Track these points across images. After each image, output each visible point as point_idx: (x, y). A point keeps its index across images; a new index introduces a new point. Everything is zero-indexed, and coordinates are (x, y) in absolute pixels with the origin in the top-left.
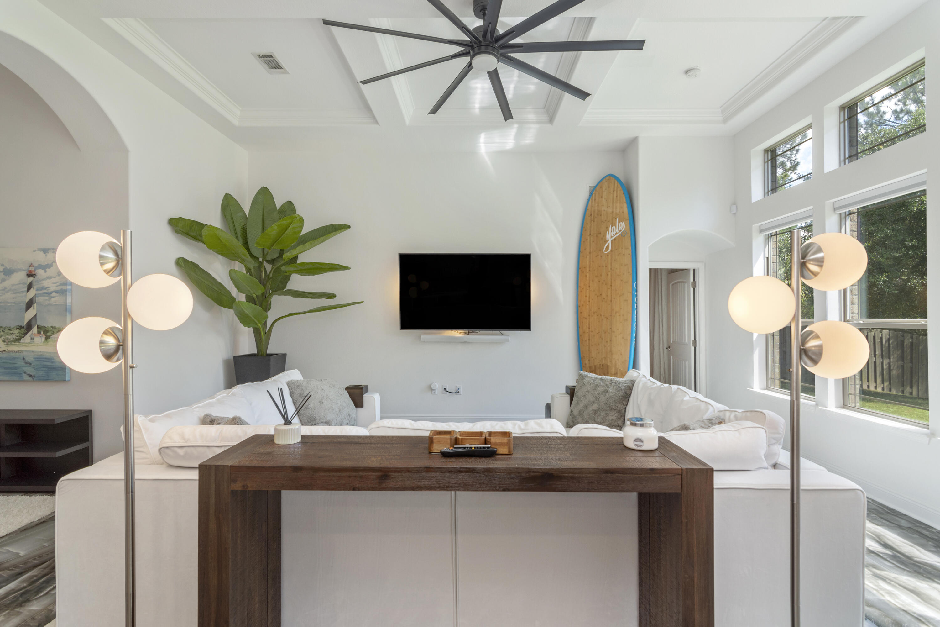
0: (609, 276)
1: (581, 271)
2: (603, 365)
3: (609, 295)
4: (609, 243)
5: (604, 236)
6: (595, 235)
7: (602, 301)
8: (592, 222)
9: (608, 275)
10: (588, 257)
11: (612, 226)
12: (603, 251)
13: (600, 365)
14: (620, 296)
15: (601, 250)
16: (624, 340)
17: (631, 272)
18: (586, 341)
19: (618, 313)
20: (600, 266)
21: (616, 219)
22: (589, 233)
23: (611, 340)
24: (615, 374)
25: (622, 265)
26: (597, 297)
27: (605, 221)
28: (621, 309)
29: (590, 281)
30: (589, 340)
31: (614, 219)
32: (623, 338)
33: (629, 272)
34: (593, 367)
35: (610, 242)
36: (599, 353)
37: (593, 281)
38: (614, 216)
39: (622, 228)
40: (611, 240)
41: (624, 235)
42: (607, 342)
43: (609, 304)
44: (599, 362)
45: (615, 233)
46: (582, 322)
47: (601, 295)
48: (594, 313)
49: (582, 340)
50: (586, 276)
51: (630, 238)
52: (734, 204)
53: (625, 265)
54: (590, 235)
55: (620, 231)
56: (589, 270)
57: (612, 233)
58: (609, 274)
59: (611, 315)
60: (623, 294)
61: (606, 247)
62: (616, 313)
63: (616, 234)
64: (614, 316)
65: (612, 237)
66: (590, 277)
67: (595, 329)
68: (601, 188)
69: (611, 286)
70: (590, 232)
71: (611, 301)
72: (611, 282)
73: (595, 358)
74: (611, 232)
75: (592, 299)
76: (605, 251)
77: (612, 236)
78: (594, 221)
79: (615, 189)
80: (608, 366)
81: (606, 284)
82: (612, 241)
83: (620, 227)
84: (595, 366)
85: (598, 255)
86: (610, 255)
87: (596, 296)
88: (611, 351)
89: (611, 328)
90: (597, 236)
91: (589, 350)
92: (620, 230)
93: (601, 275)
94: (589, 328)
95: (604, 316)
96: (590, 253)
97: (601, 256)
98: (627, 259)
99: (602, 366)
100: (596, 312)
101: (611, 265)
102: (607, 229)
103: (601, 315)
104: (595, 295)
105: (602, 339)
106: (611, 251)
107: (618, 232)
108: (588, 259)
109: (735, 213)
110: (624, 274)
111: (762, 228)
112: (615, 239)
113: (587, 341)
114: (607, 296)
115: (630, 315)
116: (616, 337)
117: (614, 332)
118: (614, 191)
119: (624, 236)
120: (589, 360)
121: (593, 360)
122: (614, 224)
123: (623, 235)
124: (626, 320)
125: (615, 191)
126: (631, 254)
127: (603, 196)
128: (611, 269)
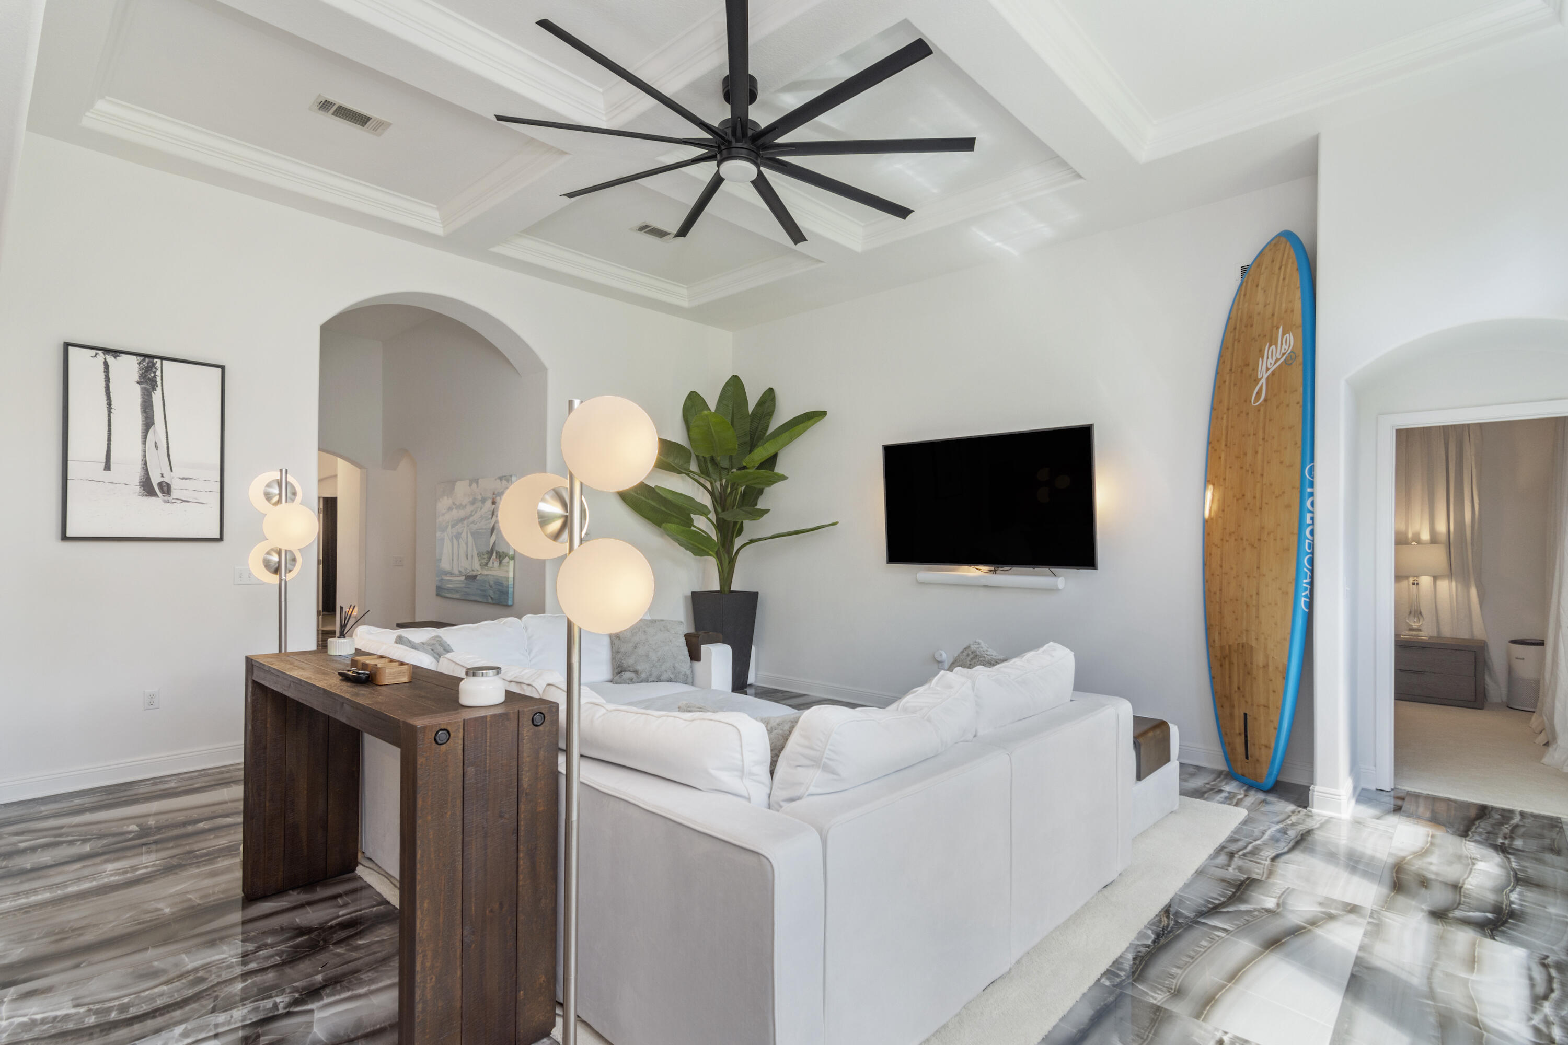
0: (1259, 456)
1: (1213, 448)
2: (1243, 647)
3: (1258, 496)
4: (1262, 384)
5: (1253, 370)
6: (1239, 370)
7: (1246, 509)
9: (1257, 452)
10: (1225, 417)
11: (1270, 346)
12: (1251, 402)
13: (1238, 644)
14: (1277, 497)
15: (1247, 400)
16: (1283, 593)
17: (1299, 443)
18: (1215, 593)
19: (1272, 535)
20: (1244, 436)
21: (1278, 328)
22: (1230, 368)
23: (1258, 594)
24: (1264, 667)
25: (1283, 429)
26: (1237, 500)
27: (1259, 336)
29: (1225, 468)
30: (1221, 590)
31: (1275, 329)
32: (1280, 589)
33: (1296, 444)
34: (1227, 647)
35: (1263, 381)
36: (1237, 619)
37: (1230, 467)
38: (1275, 324)
39: (1287, 348)
40: (1265, 376)
41: (1290, 362)
42: (1251, 596)
43: (1257, 516)
45: (1274, 359)
46: (1211, 554)
47: (1243, 496)
48: (1230, 534)
50: (1220, 458)
51: (1301, 367)
53: (1290, 428)
54: (1232, 370)
55: (1284, 354)
56: (1226, 445)
57: (1269, 360)
58: (1260, 450)
59: (1259, 540)
60: (1284, 492)
61: (1257, 393)
62: (1269, 534)
63: (1276, 361)
64: (1265, 541)
65: (1268, 369)
66: (1226, 460)
67: (1232, 569)
68: (1261, 266)
69: (1262, 475)
70: (1232, 365)
71: (1261, 509)
72: (1263, 469)
73: (1231, 630)
74: (1268, 358)
75: (1228, 506)
76: (1254, 403)
77: (1269, 367)
78: (1239, 341)
80: (1252, 647)
81: (1252, 473)
82: (1267, 379)
83: (1284, 346)
84: (1230, 646)
85: (1242, 412)
86: (1262, 409)
87: (1235, 499)
88: (1257, 617)
89: (1258, 568)
90: (1242, 372)
91: (1220, 613)
92: (1283, 351)
94: (1221, 566)
95: (1247, 540)
96: (1228, 409)
97: (1247, 414)
98: (1294, 416)
99: (1241, 648)
100: (1234, 533)
101: (1264, 432)
102: (1261, 351)
103: (1242, 539)
104: (1234, 496)
105: (1243, 590)
106: (1265, 400)
107: (1279, 357)
108: (1224, 421)
110: (1286, 448)
112: (1273, 373)
113: (1218, 592)
114: (1255, 498)
115: (1295, 538)
116: (1267, 586)
117: (1264, 575)
118: (1280, 268)
119: (1291, 364)
120: (1220, 634)
121: (1227, 633)
122: (1273, 341)
123: (1287, 362)
124: (1288, 549)
125: (1284, 265)
126: (1301, 403)
127: (1260, 284)
128: (1264, 438)
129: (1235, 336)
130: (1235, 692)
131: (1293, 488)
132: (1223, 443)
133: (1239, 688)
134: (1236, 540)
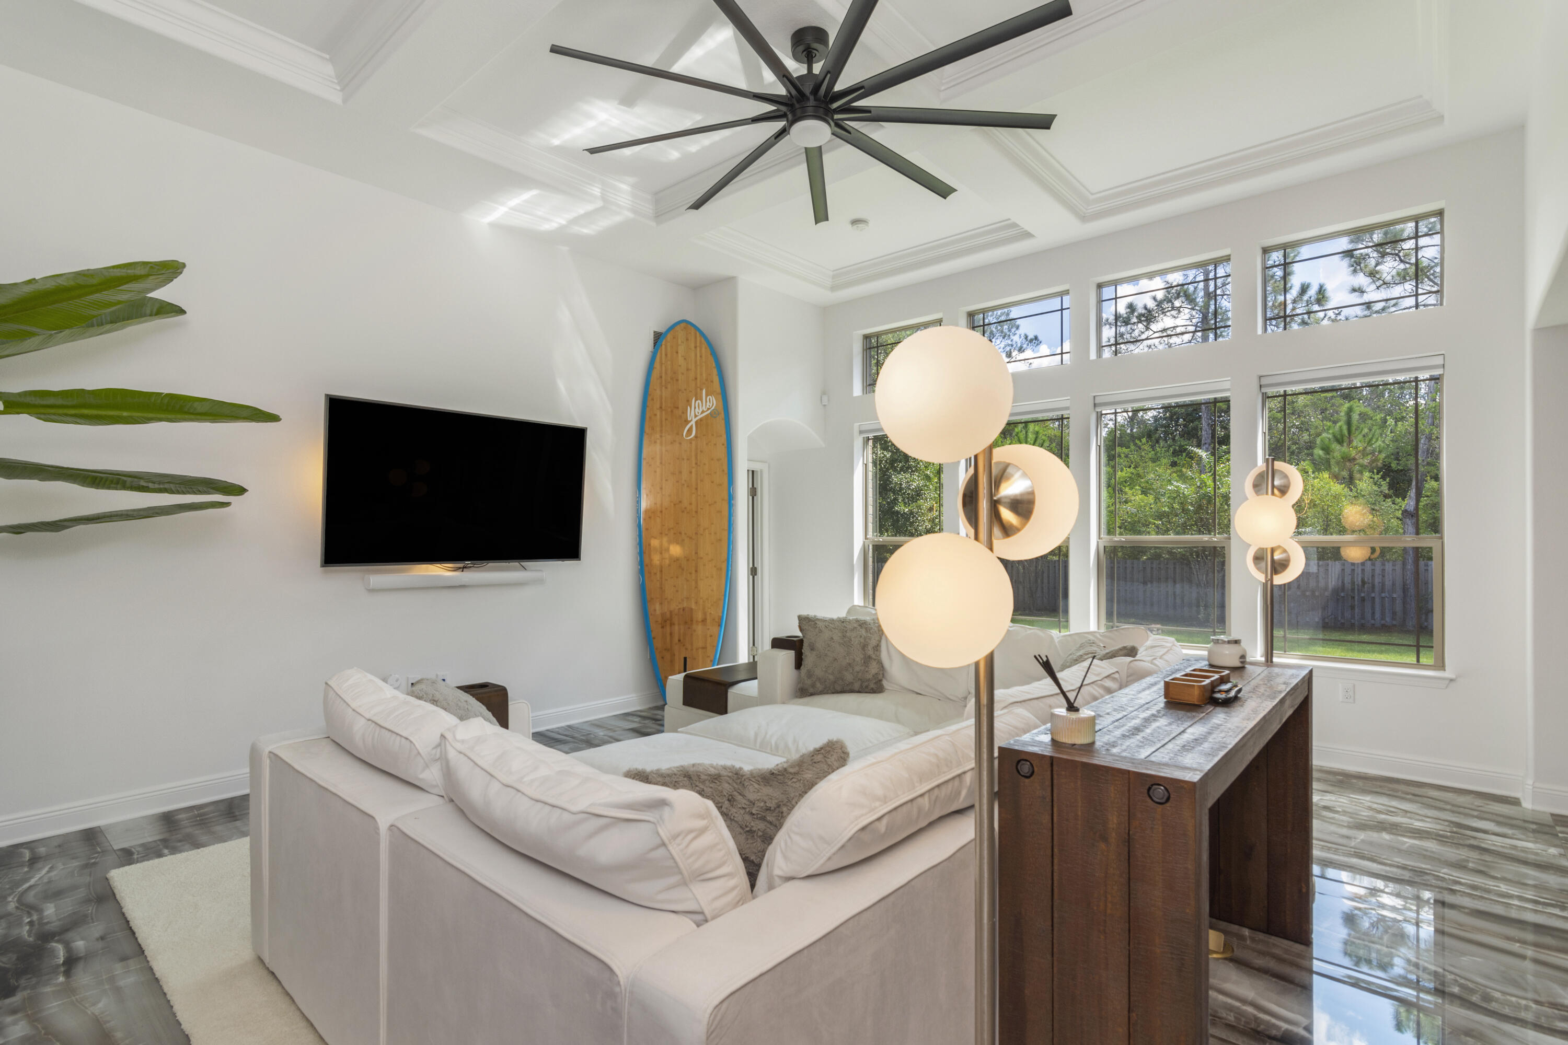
0: (694, 475)
1: (648, 463)
2: (683, 610)
3: (694, 503)
4: (692, 425)
5: (683, 413)
6: (669, 410)
7: (683, 512)
8: (664, 388)
9: (691, 472)
11: (696, 400)
12: (683, 435)
13: (679, 609)
14: (710, 505)
15: (679, 433)
16: (717, 569)
17: (726, 471)
18: (656, 574)
19: (707, 531)
20: (678, 459)
21: (701, 390)
22: (658, 406)
23: (696, 571)
24: (703, 621)
25: (712, 459)
26: (675, 505)
27: (685, 390)
28: (712, 524)
29: (662, 480)
30: (661, 571)
31: (699, 390)
32: (715, 567)
33: (723, 471)
34: (668, 614)
35: (693, 423)
36: (677, 591)
37: (666, 480)
38: (698, 386)
39: (711, 405)
40: (694, 420)
42: (691, 573)
43: (693, 517)
44: (677, 606)
45: (701, 410)
47: (680, 502)
48: (669, 530)
49: (650, 573)
50: (655, 472)
51: (723, 422)
52: (824, 393)
53: (718, 460)
54: (661, 408)
55: (709, 409)
56: (661, 463)
57: (697, 410)
58: (693, 470)
59: (696, 534)
60: (715, 502)
61: (688, 430)
62: (704, 530)
63: (703, 412)
64: (701, 535)
65: (696, 416)
66: (662, 474)
68: (674, 338)
69: (696, 489)
70: (661, 403)
71: (696, 512)
72: (697, 485)
73: (671, 599)
74: (695, 408)
75: (666, 509)
76: (687, 436)
77: (697, 414)
78: (666, 388)
79: (698, 345)
80: (691, 609)
81: (688, 486)
82: (696, 422)
83: (708, 403)
84: (671, 612)
85: (675, 441)
86: (694, 443)
87: (673, 504)
88: (696, 587)
89: (696, 553)
90: (672, 411)
91: (661, 588)
92: (708, 407)
93: (680, 472)
95: (685, 534)
96: (661, 436)
97: (680, 444)
98: (721, 452)
99: (682, 610)
100: (673, 528)
101: (696, 459)
102: (688, 402)
103: (680, 533)
105: (683, 570)
106: (696, 437)
107: (705, 410)
108: (658, 445)
109: (825, 405)
110: (716, 473)
111: (863, 428)
112: (701, 420)
113: (659, 573)
114: (691, 504)
115: (726, 533)
116: (704, 565)
117: (702, 558)
118: (696, 347)
119: (715, 417)
120: (661, 604)
121: (668, 603)
122: (698, 397)
123: (713, 415)
124: (720, 540)
125: (698, 349)
126: (726, 445)
127: (679, 352)
128: (696, 464)
129: (661, 383)
130: (676, 644)
131: (723, 500)
132: (658, 463)
133: (679, 641)
134: (675, 534)
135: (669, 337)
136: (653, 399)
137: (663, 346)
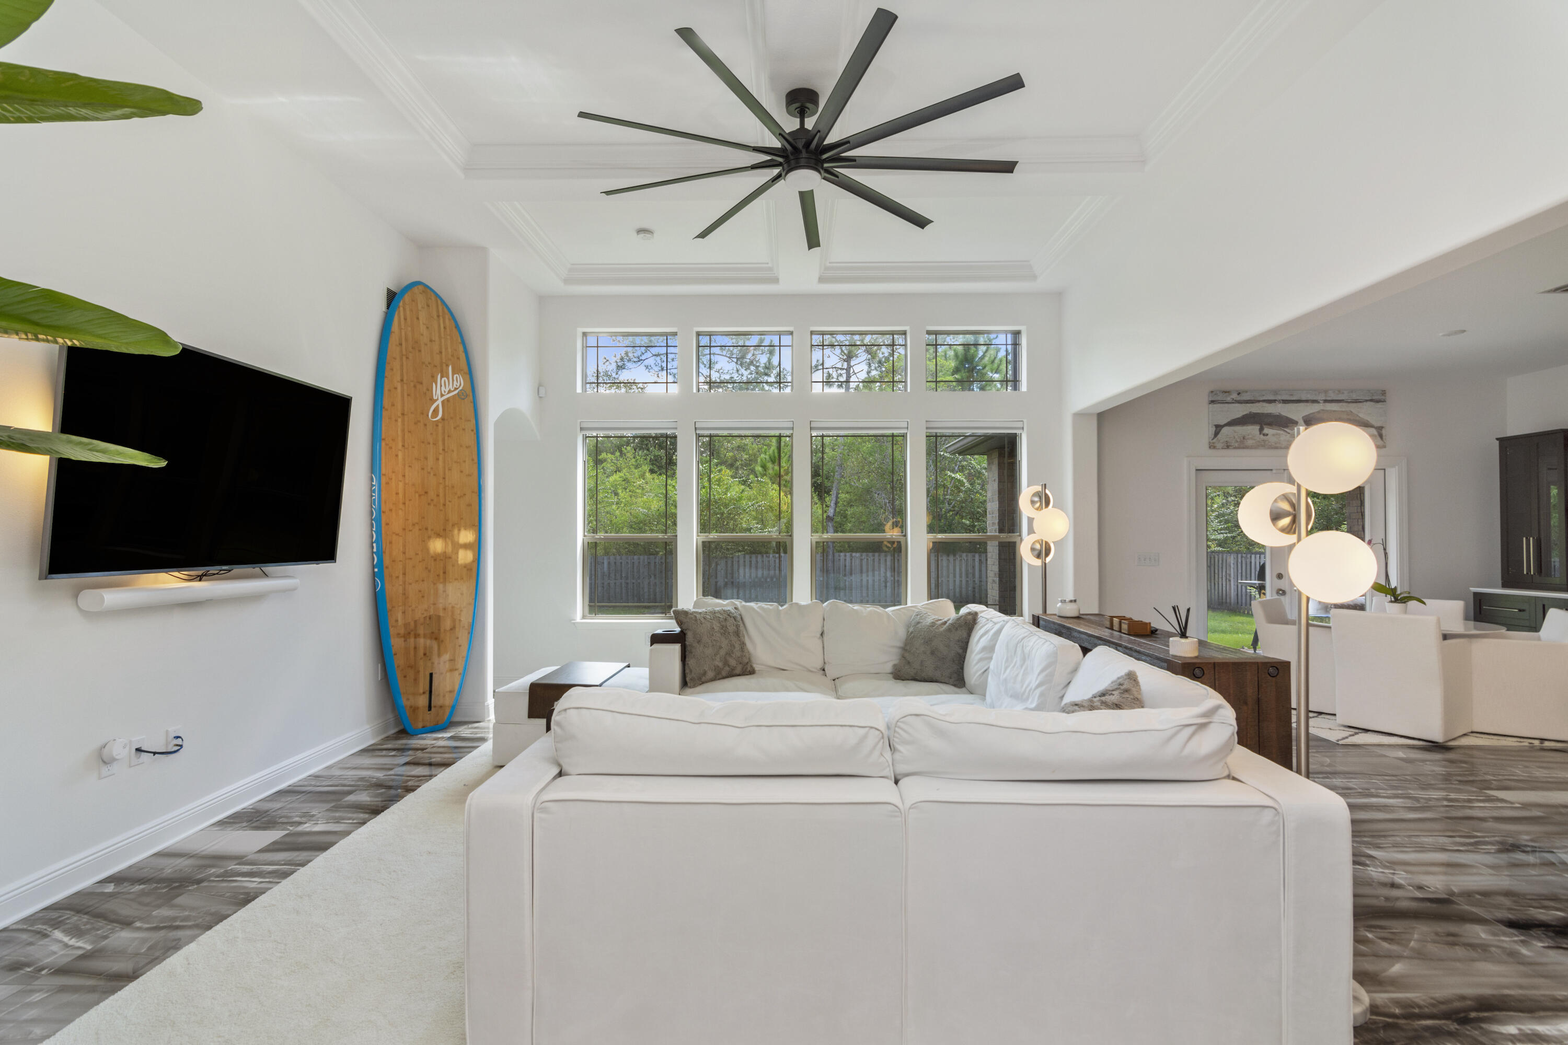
0: (441, 462)
1: (387, 445)
2: (430, 618)
3: (441, 495)
4: (438, 405)
5: (428, 390)
6: (412, 384)
7: (429, 504)
8: (404, 358)
9: (438, 459)
10: (400, 420)
11: (442, 377)
12: (428, 415)
13: (425, 618)
14: (459, 497)
15: (424, 413)
16: (468, 570)
17: (476, 460)
18: (398, 577)
20: (423, 442)
21: (447, 366)
22: (399, 378)
23: (444, 573)
24: (451, 629)
25: (461, 446)
26: (420, 496)
27: (429, 363)
28: (462, 519)
29: (404, 465)
30: (404, 574)
31: (444, 365)
32: (465, 567)
33: (473, 460)
34: (412, 624)
35: (439, 402)
36: (423, 597)
37: (410, 466)
38: (444, 361)
39: (458, 385)
40: (441, 400)
41: (463, 397)
42: (438, 576)
43: (441, 510)
44: (423, 614)
45: (447, 389)
46: (391, 543)
47: (426, 493)
48: (414, 525)
49: (391, 576)
50: (397, 456)
51: (472, 405)
52: (540, 385)
53: (466, 447)
54: (402, 380)
55: (456, 389)
56: (403, 446)
57: (443, 388)
58: (441, 458)
59: (444, 530)
60: (465, 494)
61: (434, 411)
62: (454, 526)
63: (450, 391)
64: (450, 531)
65: (442, 395)
66: (404, 459)
67: (417, 554)
68: (413, 301)
69: (444, 478)
70: (402, 375)
71: (444, 505)
72: (445, 474)
73: (416, 606)
74: (441, 386)
75: (410, 500)
76: (432, 418)
77: (443, 393)
78: (407, 358)
79: (441, 314)
80: (439, 617)
81: (435, 475)
82: (443, 402)
83: (455, 382)
84: (415, 622)
85: (419, 422)
86: (440, 425)
87: (417, 495)
88: (444, 591)
90: (415, 386)
91: (404, 594)
92: (455, 386)
93: (426, 458)
94: (404, 553)
95: (432, 530)
96: (403, 414)
97: (425, 425)
98: (468, 439)
99: (428, 619)
100: (417, 524)
101: (444, 444)
102: (433, 378)
103: (427, 529)
104: (416, 492)
105: (429, 571)
106: (443, 419)
107: (452, 389)
108: (400, 423)
109: (540, 397)
110: (465, 461)
111: (584, 425)
112: (448, 400)
113: (401, 576)
114: (438, 496)
117: (450, 557)
118: (438, 316)
119: (463, 400)
120: (404, 612)
121: (412, 610)
122: (444, 374)
123: (461, 396)
125: (441, 318)
126: (475, 431)
127: (421, 318)
128: (444, 450)
129: (401, 351)
130: (421, 659)
131: (473, 492)
132: (400, 444)
133: (425, 654)
134: (420, 530)
135: (407, 297)
136: (392, 370)
137: (401, 309)
